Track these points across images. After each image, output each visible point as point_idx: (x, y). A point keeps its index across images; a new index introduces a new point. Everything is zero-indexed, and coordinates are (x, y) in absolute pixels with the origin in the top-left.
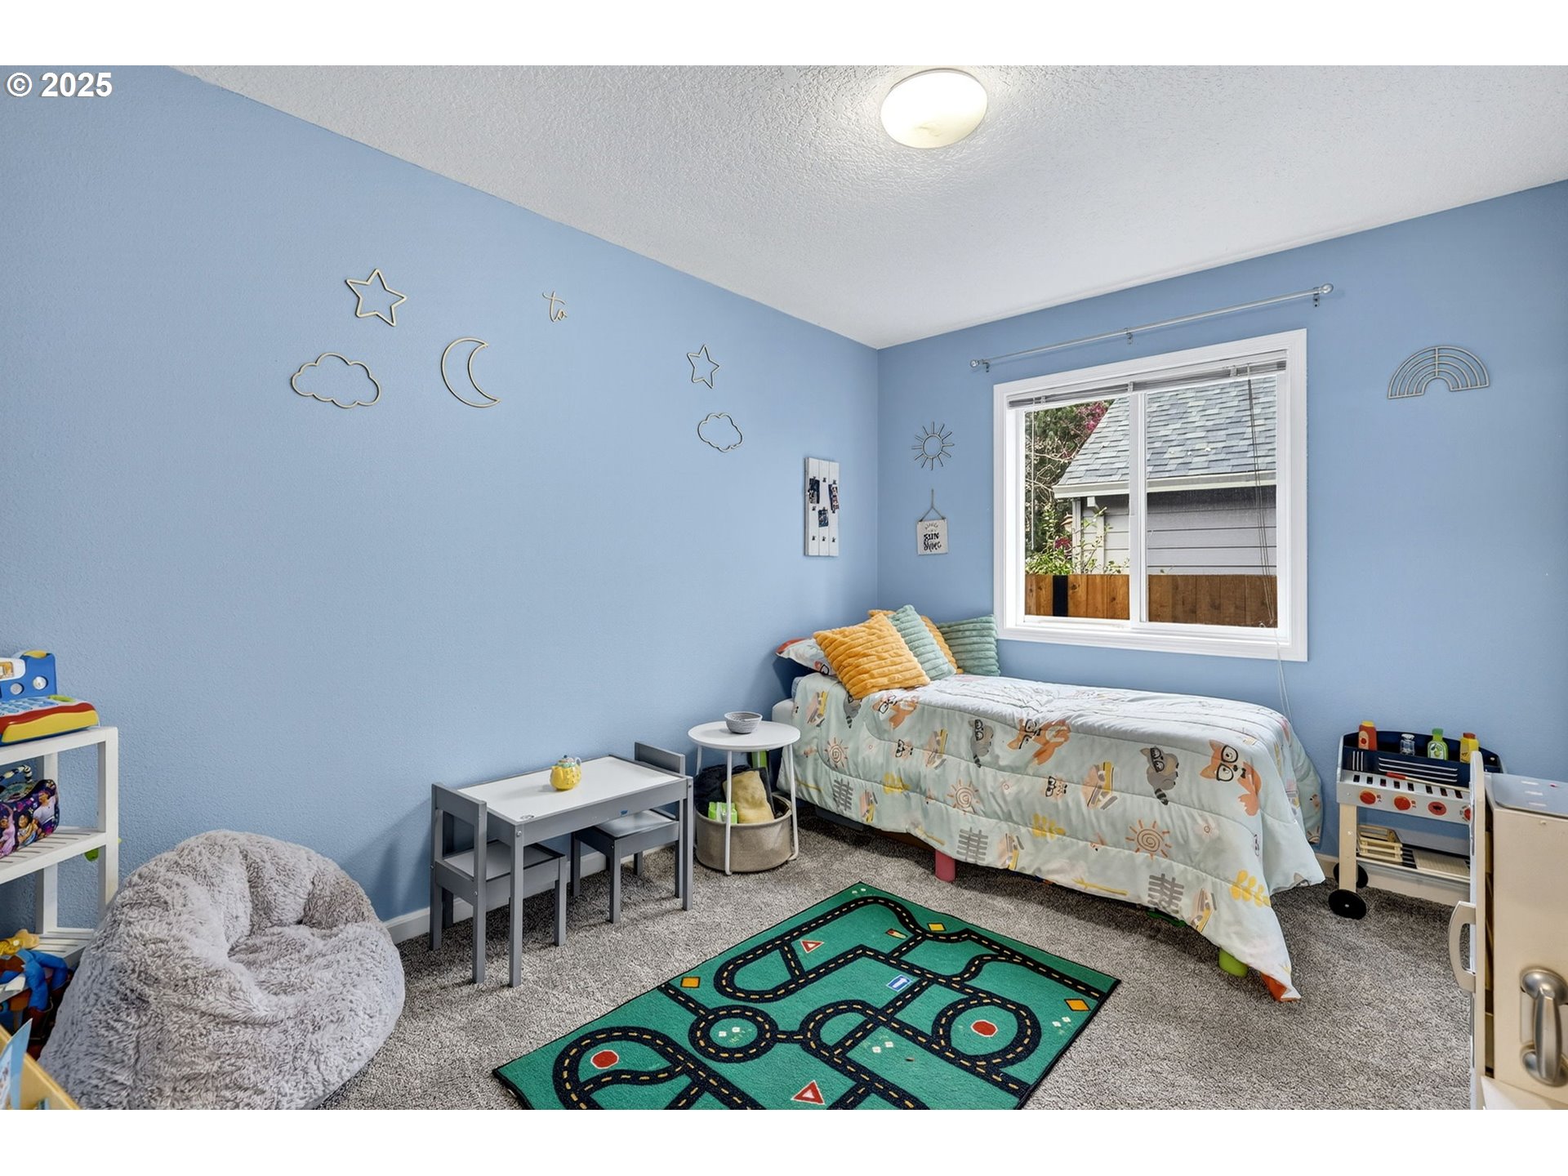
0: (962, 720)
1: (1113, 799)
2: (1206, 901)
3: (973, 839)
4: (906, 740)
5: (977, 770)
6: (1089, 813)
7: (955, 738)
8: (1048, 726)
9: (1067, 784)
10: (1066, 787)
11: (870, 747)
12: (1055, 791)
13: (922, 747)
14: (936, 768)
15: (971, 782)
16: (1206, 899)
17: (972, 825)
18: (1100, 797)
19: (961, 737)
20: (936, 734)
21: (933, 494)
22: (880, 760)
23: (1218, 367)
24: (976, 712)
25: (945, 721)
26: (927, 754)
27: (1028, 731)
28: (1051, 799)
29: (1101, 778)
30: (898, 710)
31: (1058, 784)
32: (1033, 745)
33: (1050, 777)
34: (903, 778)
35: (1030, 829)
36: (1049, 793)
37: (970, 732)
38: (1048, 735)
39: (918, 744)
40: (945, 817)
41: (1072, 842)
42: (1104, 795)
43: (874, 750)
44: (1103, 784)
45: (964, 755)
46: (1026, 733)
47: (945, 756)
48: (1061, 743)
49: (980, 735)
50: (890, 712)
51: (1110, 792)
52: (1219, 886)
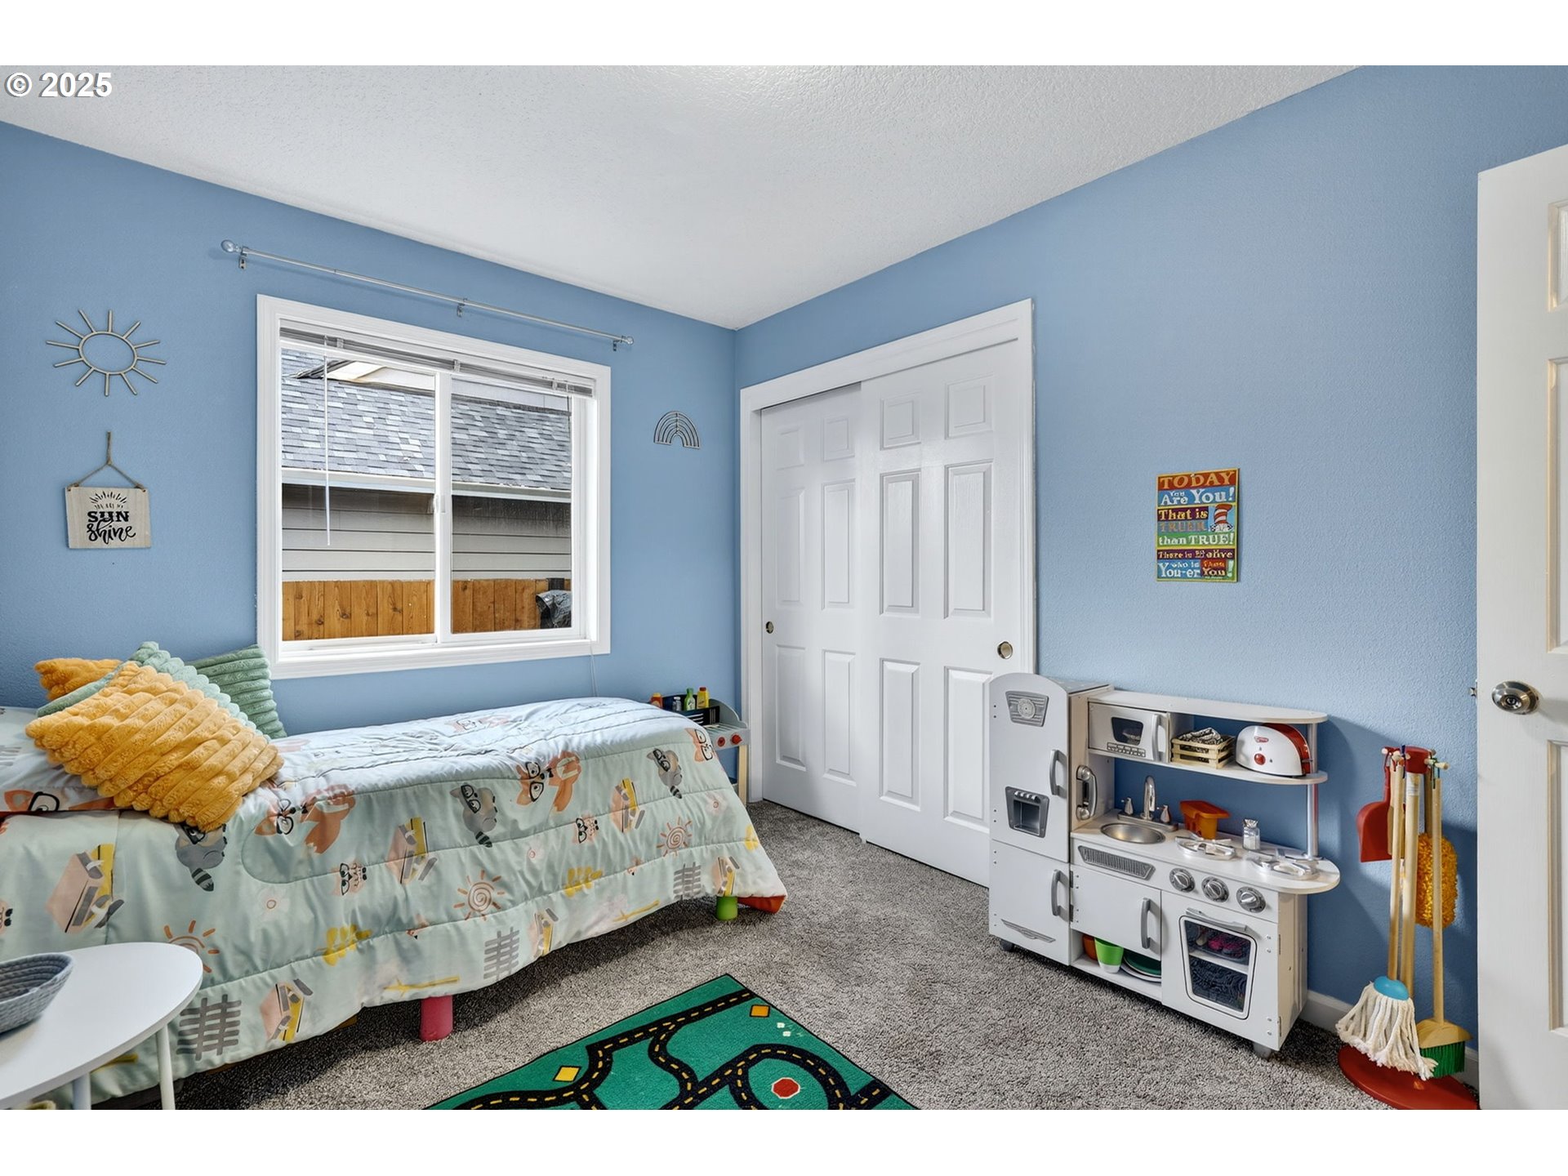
0: (441, 793)
1: (642, 813)
2: (727, 867)
3: (500, 947)
4: (350, 860)
5: (487, 852)
6: (626, 839)
7: (439, 822)
8: (556, 761)
9: (595, 818)
10: (596, 822)
11: (272, 904)
12: (588, 831)
13: (383, 859)
14: (422, 878)
15: (483, 872)
16: (726, 864)
17: (499, 927)
18: (631, 817)
19: (447, 819)
20: (404, 830)
21: (109, 439)
22: (304, 916)
23: (539, 375)
24: (456, 776)
25: (414, 805)
26: (395, 867)
27: (533, 777)
28: (586, 843)
29: (625, 797)
30: (321, 817)
31: (587, 824)
32: (550, 790)
33: (577, 819)
34: (360, 922)
35: (562, 891)
36: (582, 838)
37: (461, 807)
38: (559, 771)
39: (373, 858)
40: (456, 939)
41: (610, 880)
42: (633, 813)
43: (284, 906)
44: (628, 803)
45: (459, 840)
46: (529, 781)
47: (431, 855)
48: (577, 775)
49: (476, 805)
50: (304, 827)
51: (636, 808)
52: (736, 848)
